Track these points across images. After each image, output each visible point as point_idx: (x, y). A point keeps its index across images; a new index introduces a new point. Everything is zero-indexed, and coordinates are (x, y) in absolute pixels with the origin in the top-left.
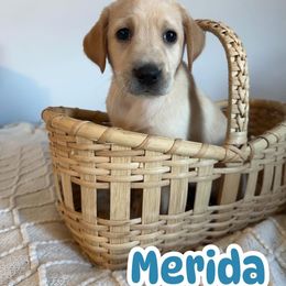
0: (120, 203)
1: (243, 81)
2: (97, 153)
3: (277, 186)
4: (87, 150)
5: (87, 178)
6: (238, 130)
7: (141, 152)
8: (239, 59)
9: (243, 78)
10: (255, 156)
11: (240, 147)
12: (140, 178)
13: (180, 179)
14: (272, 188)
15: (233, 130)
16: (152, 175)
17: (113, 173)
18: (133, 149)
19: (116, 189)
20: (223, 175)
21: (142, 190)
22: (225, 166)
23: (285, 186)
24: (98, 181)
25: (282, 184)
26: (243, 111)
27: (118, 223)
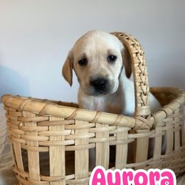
0: (57, 163)
1: (143, 70)
2: (38, 123)
3: (177, 147)
4: (31, 121)
5: (32, 144)
6: (143, 104)
7: (72, 122)
8: (139, 54)
9: (142, 68)
10: (158, 124)
11: (146, 117)
12: (72, 142)
13: (103, 143)
14: (174, 149)
15: (139, 105)
16: (81, 139)
17: (51, 139)
18: (65, 119)
19: (53, 152)
20: (136, 139)
21: (74, 152)
22: (136, 133)
23: (184, 146)
24: (40, 146)
25: (181, 145)
26: (145, 91)
27: (56, 179)
